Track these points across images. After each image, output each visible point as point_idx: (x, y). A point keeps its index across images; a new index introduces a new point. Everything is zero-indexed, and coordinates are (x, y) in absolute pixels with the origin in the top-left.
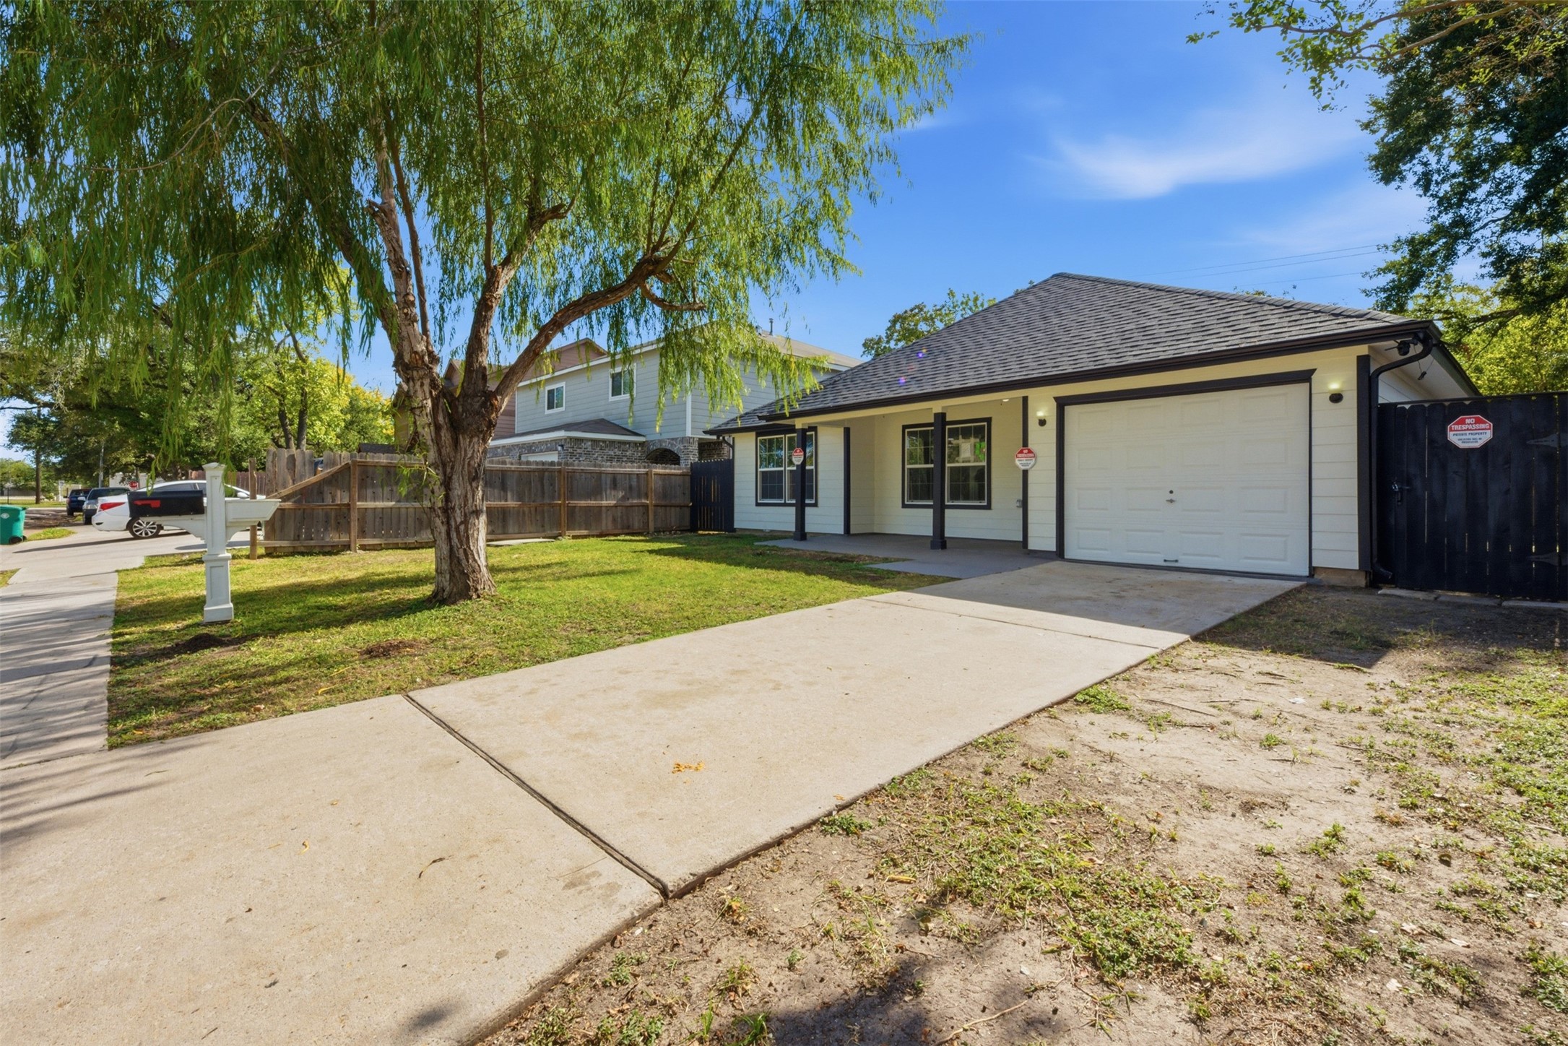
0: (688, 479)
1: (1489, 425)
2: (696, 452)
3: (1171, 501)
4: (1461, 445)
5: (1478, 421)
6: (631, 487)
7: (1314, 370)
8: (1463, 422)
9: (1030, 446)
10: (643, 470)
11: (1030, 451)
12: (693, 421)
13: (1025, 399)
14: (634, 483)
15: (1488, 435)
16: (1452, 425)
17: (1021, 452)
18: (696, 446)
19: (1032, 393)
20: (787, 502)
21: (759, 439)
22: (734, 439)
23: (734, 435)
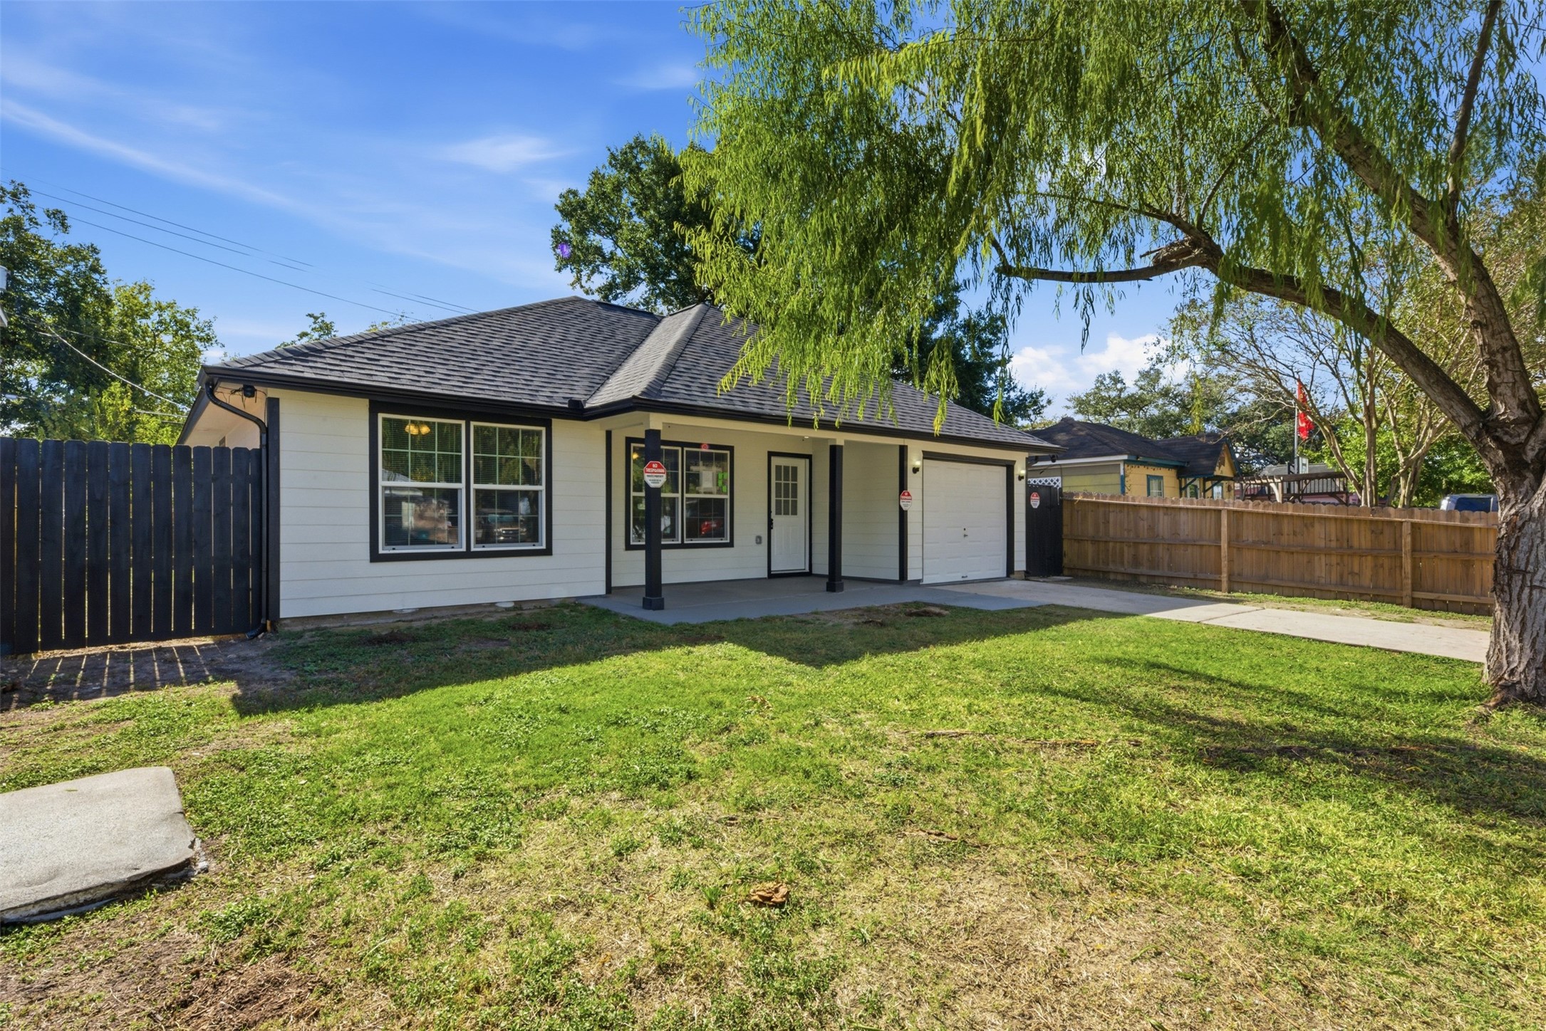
3: (965, 536)
4: (1034, 506)
9: (908, 490)
11: (909, 494)
15: (1038, 503)
17: (904, 495)
19: (916, 443)
20: (473, 549)
21: (381, 416)
22: (273, 405)
23: (273, 393)
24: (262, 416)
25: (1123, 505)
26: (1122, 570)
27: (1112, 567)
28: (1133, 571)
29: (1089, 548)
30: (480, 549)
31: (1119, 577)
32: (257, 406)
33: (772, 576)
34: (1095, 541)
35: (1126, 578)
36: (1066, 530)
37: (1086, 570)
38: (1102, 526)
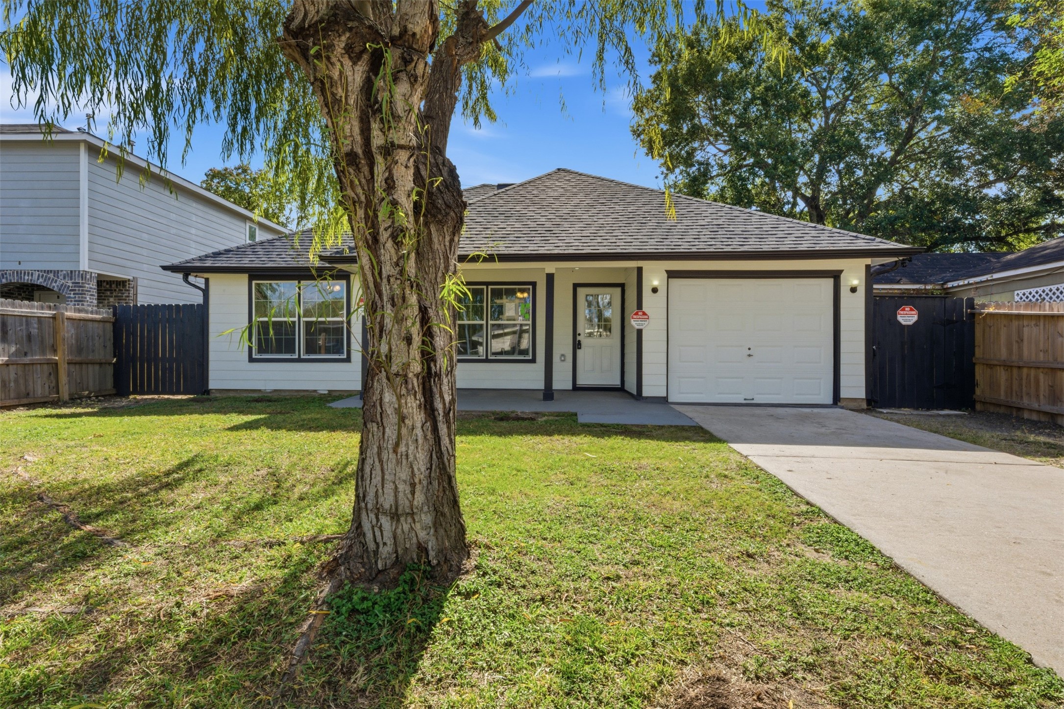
0: (109, 327)
1: (915, 312)
2: (95, 292)
3: (749, 355)
4: (904, 323)
5: (911, 310)
6: (29, 337)
7: (841, 271)
8: (904, 310)
9: (644, 310)
10: (48, 313)
11: (644, 314)
12: (90, 251)
13: (640, 270)
14: (34, 331)
15: (915, 318)
16: (899, 311)
17: (637, 314)
18: (93, 285)
19: (646, 265)
20: (302, 357)
21: (254, 282)
22: (207, 280)
23: (206, 275)
24: (203, 286)
25: (1038, 317)
26: (1035, 406)
27: (1026, 402)
28: (1048, 408)
29: (1002, 375)
30: (307, 357)
31: (1034, 417)
32: (201, 282)
33: (576, 388)
34: (1008, 366)
35: (1043, 419)
36: (978, 352)
37: (999, 406)
38: (1015, 347)
